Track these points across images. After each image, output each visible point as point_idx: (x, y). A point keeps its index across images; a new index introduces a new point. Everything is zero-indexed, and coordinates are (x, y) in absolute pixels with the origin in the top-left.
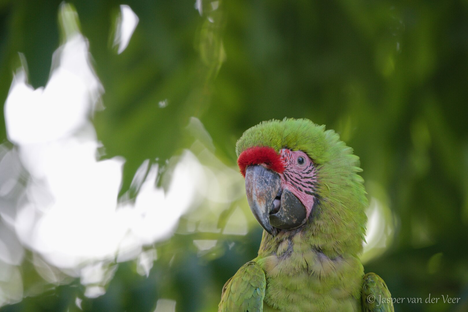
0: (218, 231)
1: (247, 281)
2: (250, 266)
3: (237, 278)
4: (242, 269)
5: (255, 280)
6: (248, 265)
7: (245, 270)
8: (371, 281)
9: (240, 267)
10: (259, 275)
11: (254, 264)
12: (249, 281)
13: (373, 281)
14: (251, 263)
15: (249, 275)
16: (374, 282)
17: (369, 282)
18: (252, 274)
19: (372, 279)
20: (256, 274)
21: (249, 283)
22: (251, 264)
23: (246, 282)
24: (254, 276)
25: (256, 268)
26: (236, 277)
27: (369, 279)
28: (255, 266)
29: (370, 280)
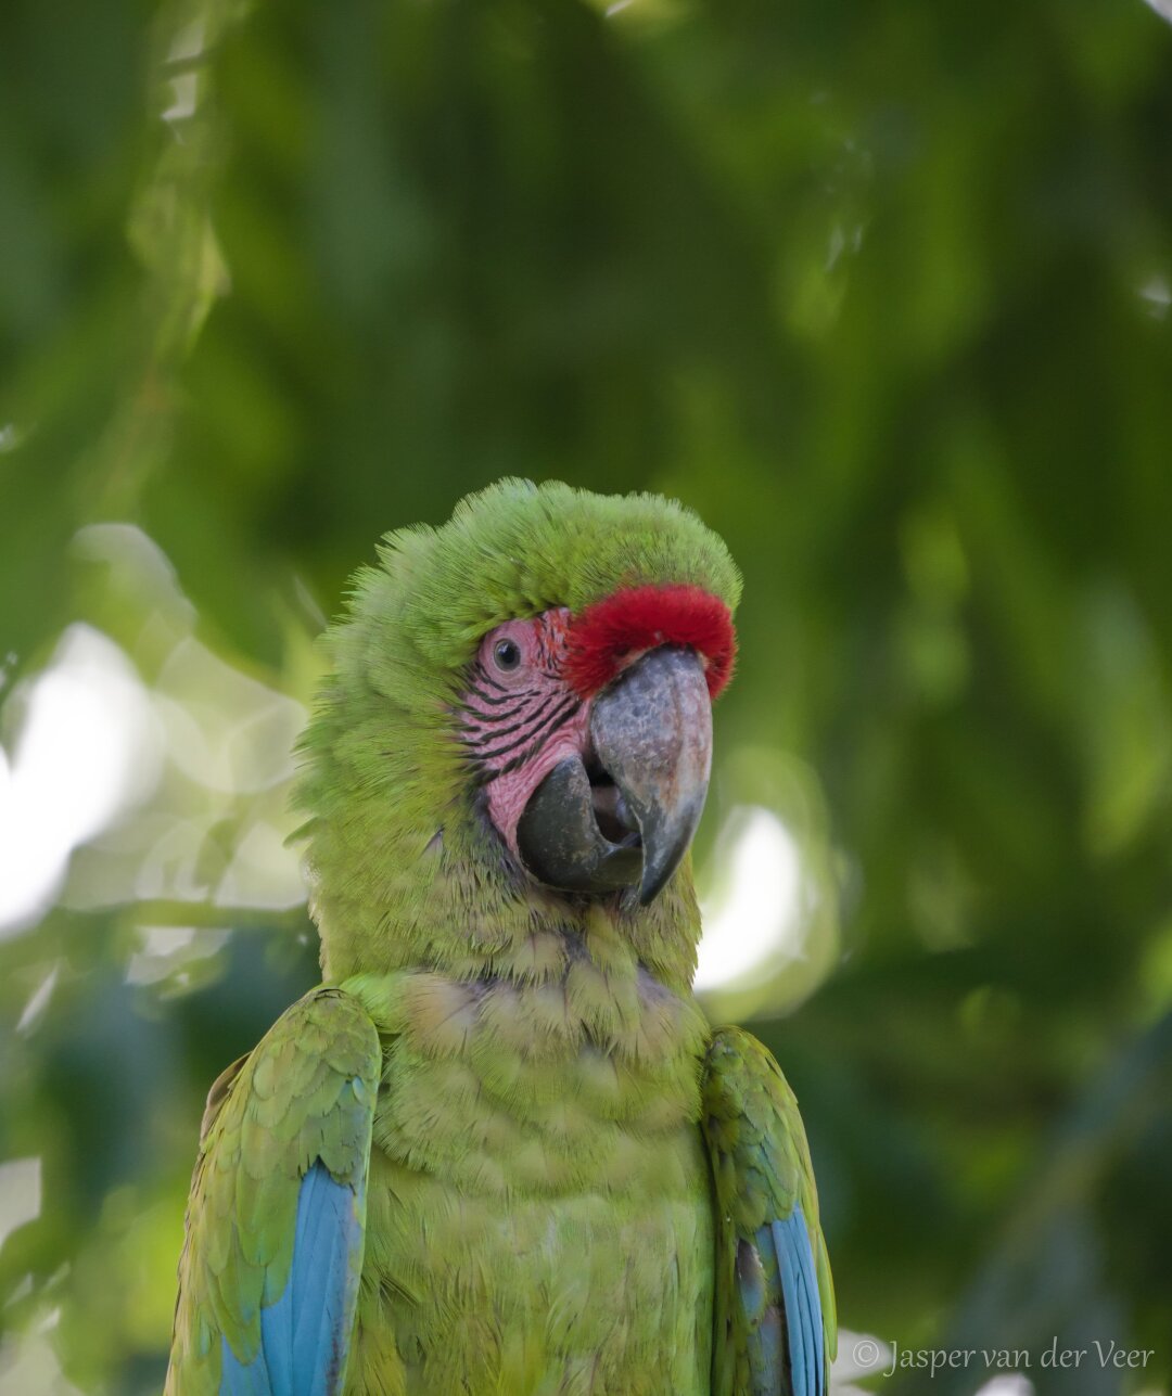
0: (195, 895)
1: (316, 1053)
2: (322, 1002)
3: (276, 1046)
4: (294, 1015)
5: (345, 1051)
6: (316, 999)
7: (306, 1017)
8: (725, 1050)
9: (284, 1011)
10: (356, 1033)
11: (336, 995)
12: (325, 1052)
13: (730, 1050)
14: (327, 994)
15: (320, 1032)
16: (733, 1054)
17: (719, 1054)
18: (332, 1029)
19: (727, 1045)
20: (349, 1030)
21: (323, 1061)
22: (326, 996)
23: (310, 1058)
24: (339, 1037)
25: (344, 1008)
26: (273, 1041)
27: (718, 1045)
28: (343, 1004)
29: (722, 1048)
